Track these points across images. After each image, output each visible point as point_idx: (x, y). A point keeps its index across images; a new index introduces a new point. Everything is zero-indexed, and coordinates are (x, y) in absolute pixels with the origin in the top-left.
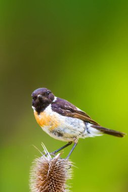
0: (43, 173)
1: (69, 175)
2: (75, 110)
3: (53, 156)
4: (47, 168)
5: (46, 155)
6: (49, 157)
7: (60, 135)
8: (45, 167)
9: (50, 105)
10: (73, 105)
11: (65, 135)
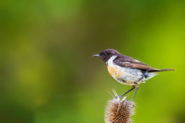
1: (132, 112)
4: (117, 107)
7: (124, 81)
8: (116, 106)
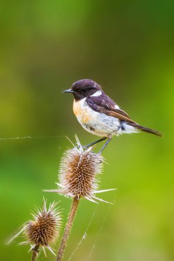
0: (73, 165)
4: (78, 161)
5: (78, 148)
8: (76, 159)
9: (85, 99)
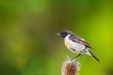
0: (67, 68)
2: (81, 39)
3: (72, 61)
5: (69, 60)
6: (70, 61)
8: (68, 65)
10: (80, 37)
11: (76, 51)
